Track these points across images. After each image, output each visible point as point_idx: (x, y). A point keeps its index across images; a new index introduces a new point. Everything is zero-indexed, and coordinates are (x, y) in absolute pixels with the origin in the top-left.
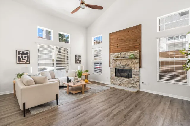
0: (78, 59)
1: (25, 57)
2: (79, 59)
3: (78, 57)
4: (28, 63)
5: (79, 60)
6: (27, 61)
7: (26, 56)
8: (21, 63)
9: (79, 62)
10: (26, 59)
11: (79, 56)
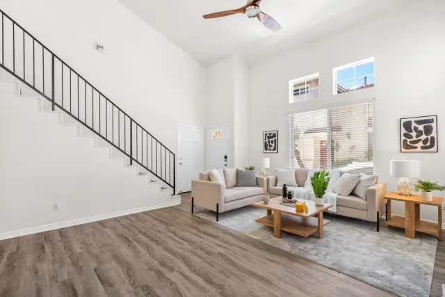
0: (414, 134)
1: (272, 142)
2: (417, 136)
3: (414, 124)
4: (276, 151)
5: (423, 137)
6: (274, 149)
7: (273, 139)
8: (268, 151)
9: (420, 144)
10: (273, 145)
11: (419, 122)
